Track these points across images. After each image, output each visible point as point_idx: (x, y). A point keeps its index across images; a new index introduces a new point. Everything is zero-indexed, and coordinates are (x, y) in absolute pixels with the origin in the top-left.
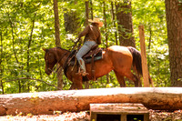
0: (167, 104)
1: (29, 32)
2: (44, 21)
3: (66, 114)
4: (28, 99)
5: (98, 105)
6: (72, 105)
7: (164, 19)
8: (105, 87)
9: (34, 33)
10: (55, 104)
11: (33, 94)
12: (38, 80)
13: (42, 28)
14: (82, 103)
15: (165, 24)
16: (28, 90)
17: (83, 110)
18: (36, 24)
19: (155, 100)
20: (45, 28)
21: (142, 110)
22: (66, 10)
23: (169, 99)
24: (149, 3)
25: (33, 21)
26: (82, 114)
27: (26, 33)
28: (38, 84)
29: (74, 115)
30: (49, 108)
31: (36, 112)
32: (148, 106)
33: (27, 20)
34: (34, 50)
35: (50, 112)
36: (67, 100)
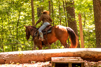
0: (94, 58)
1: (18, 17)
2: (26, 12)
3: (38, 63)
4: (17, 55)
5: (56, 58)
6: (42, 58)
7: (92, 10)
8: (60, 48)
9: (20, 18)
10: (32, 58)
11: (20, 52)
12: (23, 44)
13: (25, 16)
14: (47, 57)
15: (93, 13)
16: (17, 50)
17: (48, 61)
18: (22, 13)
19: (88, 55)
20: (26, 15)
21: (80, 61)
22: (38, 5)
23: (95, 55)
24: (84, 1)
25: (20, 12)
26: (47, 63)
27: (16, 18)
28: (22, 46)
29: (43, 64)
30: (29, 60)
31: (21, 62)
32: (84, 58)
33: (16, 11)
34: (20, 27)
35: (29, 62)
36: (39, 55)
